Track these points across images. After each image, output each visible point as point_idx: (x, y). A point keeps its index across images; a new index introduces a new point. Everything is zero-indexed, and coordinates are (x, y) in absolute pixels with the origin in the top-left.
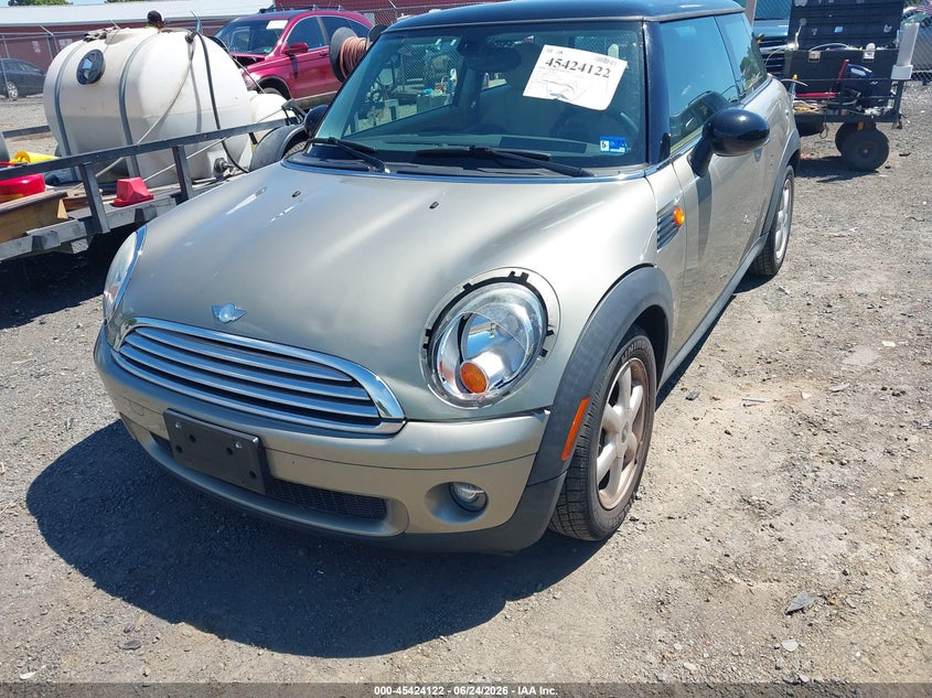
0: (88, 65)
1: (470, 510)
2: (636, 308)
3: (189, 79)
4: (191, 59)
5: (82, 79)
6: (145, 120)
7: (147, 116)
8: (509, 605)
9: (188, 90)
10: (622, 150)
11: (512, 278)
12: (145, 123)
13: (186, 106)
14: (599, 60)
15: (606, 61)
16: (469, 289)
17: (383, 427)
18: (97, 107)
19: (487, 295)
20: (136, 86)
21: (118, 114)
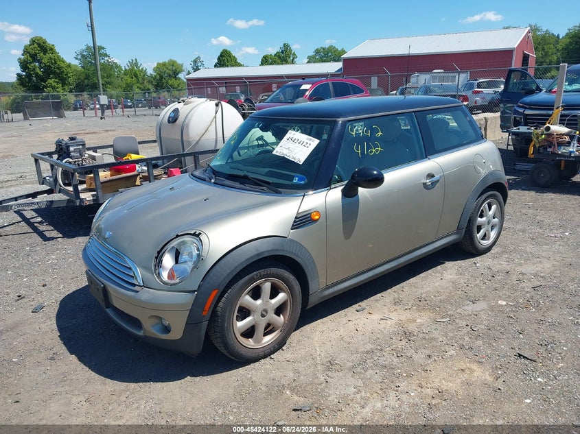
0: (173, 115)
1: (167, 330)
2: (258, 255)
3: (214, 123)
4: (216, 113)
5: (169, 122)
6: (189, 141)
7: (190, 140)
8: (189, 377)
9: (212, 128)
10: (303, 182)
11: (194, 234)
12: (189, 143)
13: (211, 135)
14: (308, 138)
15: (310, 140)
16: (177, 236)
17: (136, 288)
18: (172, 134)
19: (183, 239)
20: (188, 126)
21: (180, 138)
